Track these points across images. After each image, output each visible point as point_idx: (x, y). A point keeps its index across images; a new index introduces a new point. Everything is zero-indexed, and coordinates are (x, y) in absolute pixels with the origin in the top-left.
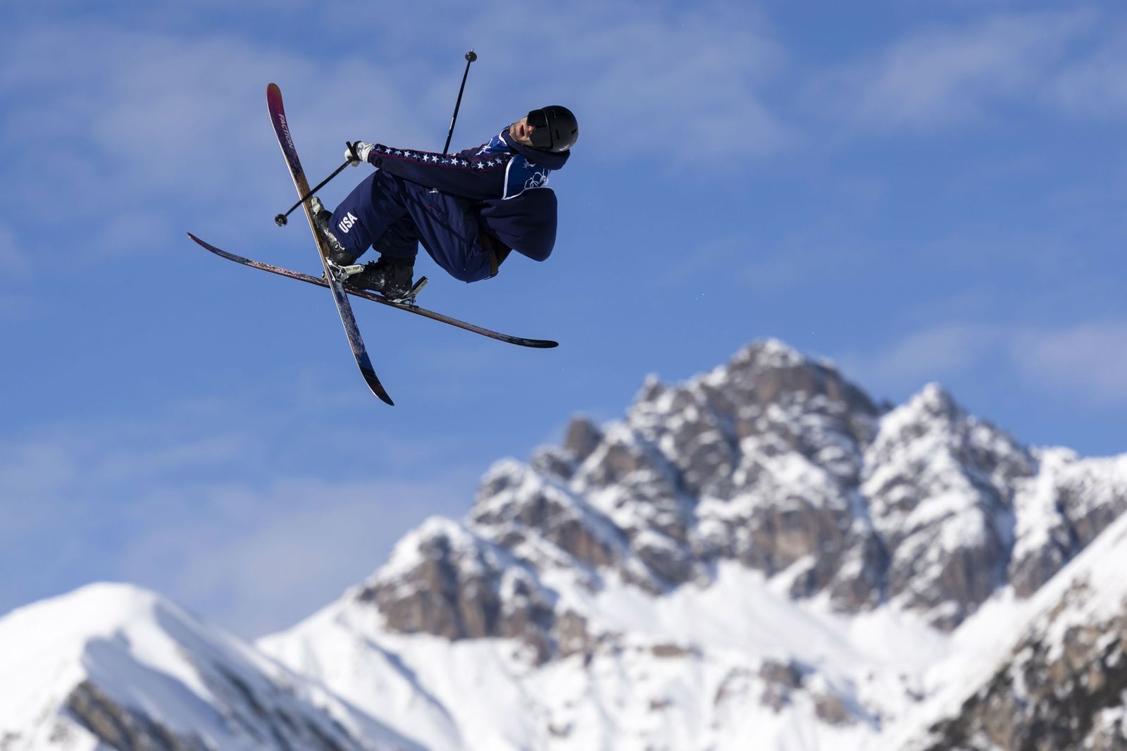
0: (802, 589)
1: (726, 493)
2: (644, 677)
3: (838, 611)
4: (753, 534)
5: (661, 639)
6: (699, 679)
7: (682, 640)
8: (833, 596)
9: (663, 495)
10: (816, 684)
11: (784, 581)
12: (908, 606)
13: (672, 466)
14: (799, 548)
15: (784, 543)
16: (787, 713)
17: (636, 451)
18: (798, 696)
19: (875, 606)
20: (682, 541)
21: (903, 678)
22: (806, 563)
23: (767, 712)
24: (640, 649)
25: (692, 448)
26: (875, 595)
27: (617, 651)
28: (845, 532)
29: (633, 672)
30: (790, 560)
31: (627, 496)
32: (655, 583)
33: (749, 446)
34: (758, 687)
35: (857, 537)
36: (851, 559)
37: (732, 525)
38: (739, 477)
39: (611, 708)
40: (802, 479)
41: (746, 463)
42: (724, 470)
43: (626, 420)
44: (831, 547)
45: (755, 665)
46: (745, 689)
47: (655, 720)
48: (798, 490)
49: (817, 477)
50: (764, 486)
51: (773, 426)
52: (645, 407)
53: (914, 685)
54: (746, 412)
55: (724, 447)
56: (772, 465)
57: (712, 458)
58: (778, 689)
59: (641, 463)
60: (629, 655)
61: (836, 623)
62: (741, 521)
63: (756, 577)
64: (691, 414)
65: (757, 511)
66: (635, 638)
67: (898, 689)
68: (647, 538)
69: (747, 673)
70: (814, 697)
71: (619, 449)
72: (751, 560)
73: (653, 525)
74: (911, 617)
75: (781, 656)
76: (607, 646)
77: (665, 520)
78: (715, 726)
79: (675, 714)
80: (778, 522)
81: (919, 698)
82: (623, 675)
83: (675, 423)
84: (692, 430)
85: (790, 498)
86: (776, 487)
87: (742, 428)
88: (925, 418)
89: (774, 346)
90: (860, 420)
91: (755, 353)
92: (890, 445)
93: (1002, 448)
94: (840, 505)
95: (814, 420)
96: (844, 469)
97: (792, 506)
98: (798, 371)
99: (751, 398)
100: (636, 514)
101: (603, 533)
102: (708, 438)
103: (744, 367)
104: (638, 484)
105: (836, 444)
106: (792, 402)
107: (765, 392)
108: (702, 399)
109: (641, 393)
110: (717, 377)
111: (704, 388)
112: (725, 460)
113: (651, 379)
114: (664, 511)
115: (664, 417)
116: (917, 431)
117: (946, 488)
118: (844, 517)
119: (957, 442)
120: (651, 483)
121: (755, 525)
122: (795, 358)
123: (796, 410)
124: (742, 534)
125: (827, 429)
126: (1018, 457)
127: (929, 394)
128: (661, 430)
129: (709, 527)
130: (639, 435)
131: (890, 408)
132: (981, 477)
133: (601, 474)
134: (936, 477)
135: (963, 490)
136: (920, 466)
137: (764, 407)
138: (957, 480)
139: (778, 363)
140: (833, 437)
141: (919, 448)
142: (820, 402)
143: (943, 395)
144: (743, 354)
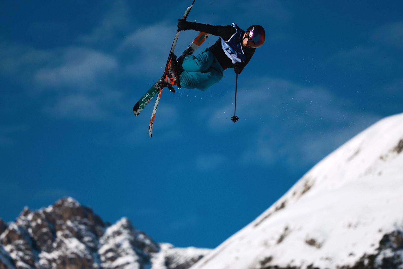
1: (49, 250)
4: (58, 265)
9: (27, 249)
13: (32, 239)
17: (19, 232)
20: (32, 266)
25: (39, 233)
28: (90, 266)
31: (14, 248)
33: (59, 234)
37: (50, 261)
38: (55, 245)
40: (77, 247)
41: (58, 240)
42: (49, 242)
43: (16, 222)
48: (75, 251)
49: (82, 247)
50: (63, 249)
51: (69, 228)
52: (23, 217)
54: (59, 222)
55: (50, 234)
56: (66, 241)
57: (46, 237)
59: (20, 237)
62: (54, 260)
64: (39, 221)
65: (60, 257)
68: (20, 264)
71: (13, 231)
73: (23, 259)
77: (27, 258)
80: (67, 261)
83: (34, 224)
84: (39, 227)
85: (72, 253)
86: (67, 249)
87: (57, 227)
88: (122, 229)
89: (70, 200)
90: (99, 228)
91: (63, 202)
92: (108, 237)
93: (148, 242)
94: (89, 257)
95: (82, 227)
96: (91, 245)
97: (73, 256)
98: (78, 209)
99: (61, 217)
100: (17, 255)
101: (4, 261)
102: (45, 230)
103: (59, 206)
104: (19, 244)
105: (90, 236)
106: (75, 220)
107: (66, 215)
108: (43, 216)
109: (22, 213)
110: (50, 209)
111: (45, 212)
112: (50, 238)
113: (26, 208)
114: (27, 255)
115: (29, 222)
116: (118, 233)
117: (127, 254)
118: (90, 261)
119: (132, 238)
120: (23, 244)
121: (59, 262)
122: (78, 204)
123: (77, 223)
124: (54, 265)
125: (87, 230)
126: (153, 245)
127: (124, 221)
128: (28, 226)
129: (42, 262)
130: (20, 227)
131: (109, 225)
132: (139, 251)
133: (5, 240)
134: (124, 250)
135: (133, 255)
136: (118, 246)
137: (65, 221)
138: (131, 252)
139: (71, 206)
140: (89, 233)
141: (118, 239)
142: (85, 220)
143: (128, 221)
144: (59, 202)
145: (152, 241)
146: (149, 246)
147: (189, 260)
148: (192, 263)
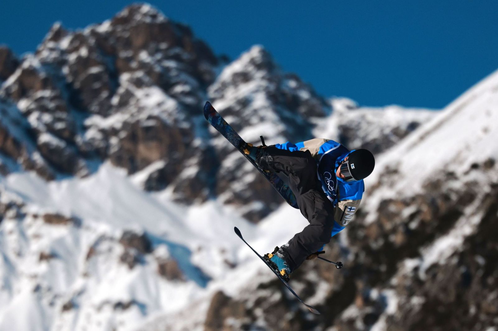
0: (154, 184)
1: (105, 112)
2: (37, 236)
3: (177, 201)
4: (121, 140)
5: (51, 210)
6: (77, 241)
7: (67, 212)
8: (175, 191)
9: (58, 108)
10: (162, 251)
11: (141, 177)
12: (228, 202)
13: (69, 86)
14: (154, 154)
15: (143, 150)
16: (138, 270)
17: (42, 75)
18: (149, 258)
19: (205, 200)
20: (70, 142)
21: (223, 251)
22: (158, 165)
23: (124, 268)
24: (35, 216)
25: (82, 77)
26: (206, 192)
27: (20, 217)
28: (188, 145)
29: (30, 232)
30: (147, 163)
31: (33, 106)
32: (50, 170)
33: (125, 78)
34: (119, 250)
35: (197, 148)
36: (190, 166)
37: (107, 133)
38: (115, 100)
39: (12, 256)
40: (159, 105)
41: (121, 90)
42: (105, 94)
43: (37, 53)
44: (177, 155)
45: (118, 234)
46: (110, 250)
47: (43, 267)
48: (156, 112)
49: (171, 104)
50: (132, 109)
51: (143, 66)
52: (51, 45)
53: (230, 257)
54: (124, 54)
55: (106, 78)
56: (139, 93)
57: (97, 85)
58: (133, 252)
59: (45, 84)
60: (28, 220)
61: (176, 209)
62: (113, 132)
63: (122, 172)
64: (84, 52)
65: (126, 124)
66: (32, 209)
67: (218, 258)
68: (45, 138)
69: (112, 239)
70: (158, 259)
71: (31, 72)
72: (119, 161)
73: (50, 129)
74: (229, 210)
75: (137, 228)
76: (11, 213)
77: (60, 126)
78: (86, 275)
79: (58, 265)
80: (140, 133)
81: (233, 266)
82: (22, 234)
83: (72, 57)
84: (83, 63)
85: (150, 118)
86: (141, 109)
87: (120, 64)
88: (251, 69)
89: (146, 8)
90: (204, 66)
91: (133, 12)
92: (224, 86)
93: (304, 95)
94: (185, 125)
95: (171, 64)
96: (189, 100)
97: (151, 123)
98: (163, 26)
99: (128, 44)
100: (39, 119)
101: (14, 132)
102: (95, 70)
103: (125, 21)
104: (42, 98)
105: (185, 83)
106: (158, 50)
107: (138, 41)
108: (92, 41)
109: (49, 36)
110: (105, 27)
111: (94, 33)
112: (105, 86)
113: (57, 26)
114: (59, 120)
115: (64, 52)
116: (244, 77)
117: (262, 120)
118: (187, 134)
119: (272, 87)
120: (52, 99)
121: (123, 135)
122: (161, 18)
123: (159, 56)
124: (114, 141)
125: (180, 70)
126: (315, 102)
127: (255, 52)
128: (61, 62)
129: (91, 134)
130: (44, 63)
131: (227, 60)
132: (287, 114)
133: (15, 89)
134: (255, 112)
135: (274, 122)
136: (245, 102)
137: (137, 51)
138: (270, 115)
139: (148, 20)
140: (184, 77)
141: (245, 90)
142: (177, 50)
143: (264, 53)
144: (124, 13)
145: (313, 93)
146: (306, 102)
147: (387, 131)
148: (393, 138)
